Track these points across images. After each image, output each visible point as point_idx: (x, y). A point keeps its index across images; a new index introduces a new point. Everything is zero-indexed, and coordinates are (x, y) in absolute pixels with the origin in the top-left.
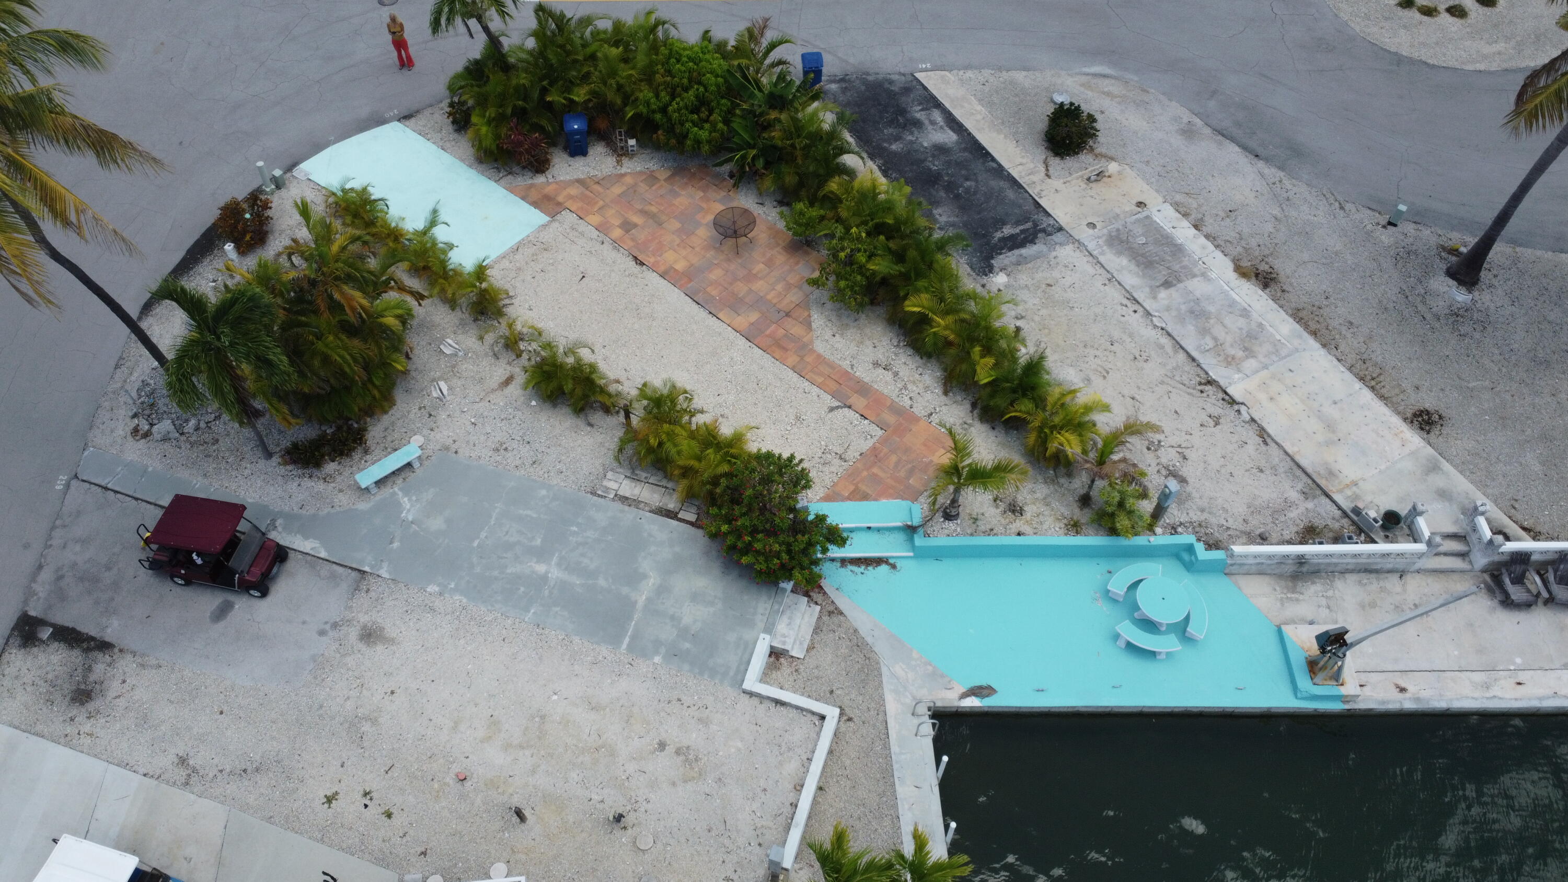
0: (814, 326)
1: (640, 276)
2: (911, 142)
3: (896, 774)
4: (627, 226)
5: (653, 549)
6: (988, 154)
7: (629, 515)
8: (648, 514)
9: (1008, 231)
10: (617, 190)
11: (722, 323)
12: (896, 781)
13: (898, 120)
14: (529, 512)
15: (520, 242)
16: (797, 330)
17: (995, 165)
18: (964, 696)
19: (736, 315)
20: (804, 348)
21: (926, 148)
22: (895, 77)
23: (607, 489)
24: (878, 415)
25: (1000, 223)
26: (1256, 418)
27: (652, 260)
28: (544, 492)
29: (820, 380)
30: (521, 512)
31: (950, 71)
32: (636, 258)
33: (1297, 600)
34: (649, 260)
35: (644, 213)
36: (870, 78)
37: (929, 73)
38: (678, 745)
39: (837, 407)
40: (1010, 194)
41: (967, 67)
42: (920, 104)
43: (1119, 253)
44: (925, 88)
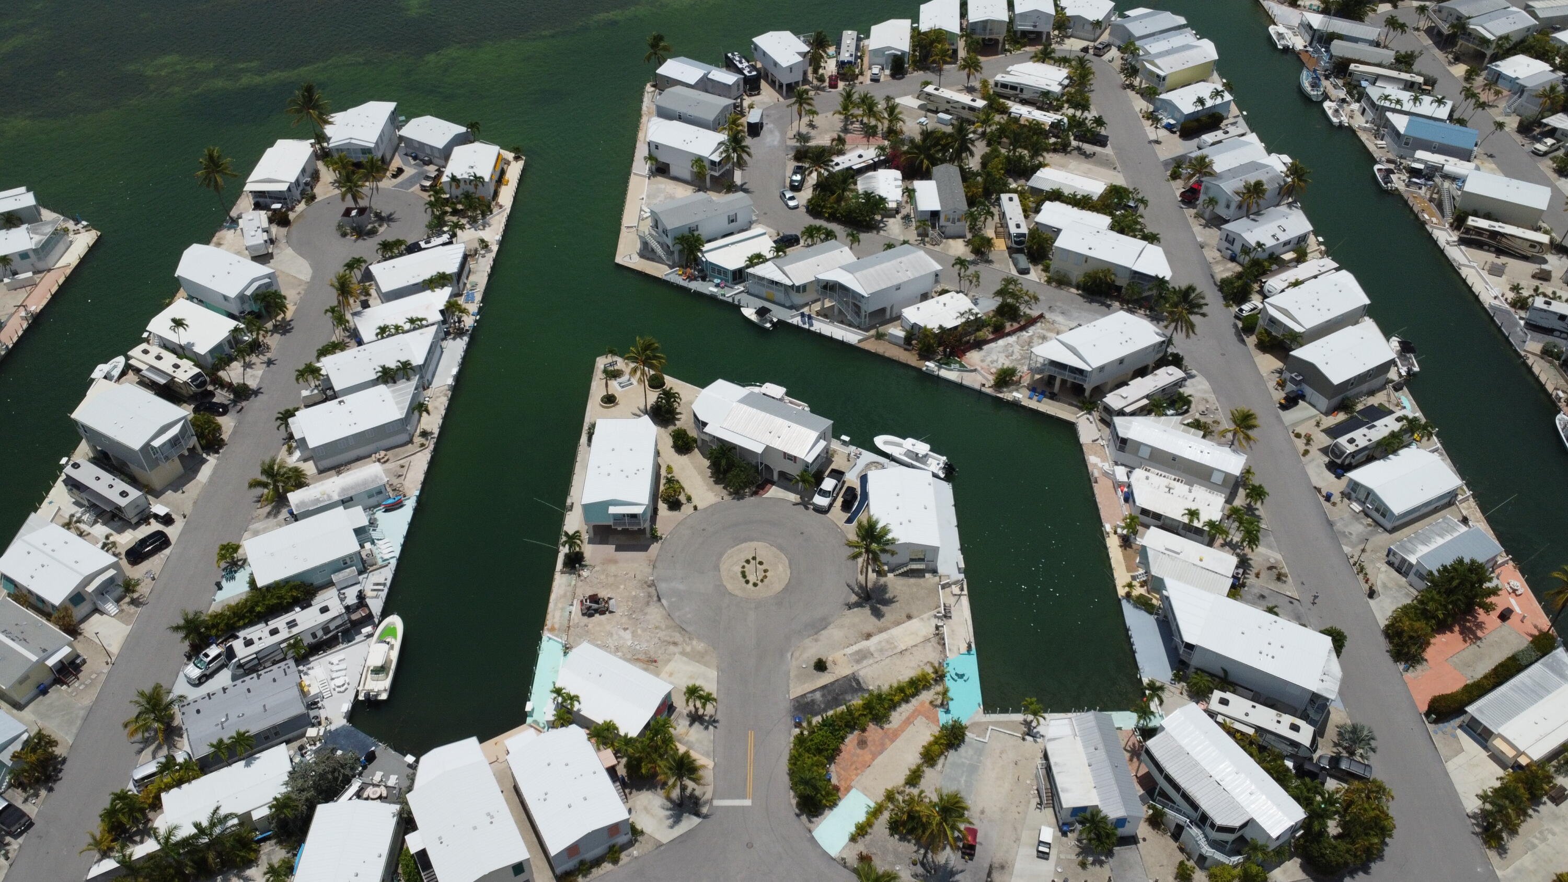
0: (889, 727)
1: (873, 766)
2: (820, 702)
3: (997, 721)
4: (856, 769)
5: (955, 760)
6: (825, 685)
7: (947, 765)
8: (947, 761)
9: (854, 684)
10: (842, 772)
11: (889, 747)
13: (811, 704)
15: (865, 793)
16: (891, 731)
17: (830, 684)
19: (886, 744)
20: (896, 730)
21: (822, 699)
22: (792, 704)
23: (940, 770)
24: (915, 716)
25: (851, 686)
26: (911, 646)
29: (906, 727)
31: (790, 691)
32: (868, 767)
34: (869, 763)
35: (851, 765)
36: (793, 710)
37: (791, 695)
38: (1000, 754)
39: (914, 724)
40: (840, 682)
41: (789, 686)
42: (804, 699)
43: (862, 662)
44: (797, 697)
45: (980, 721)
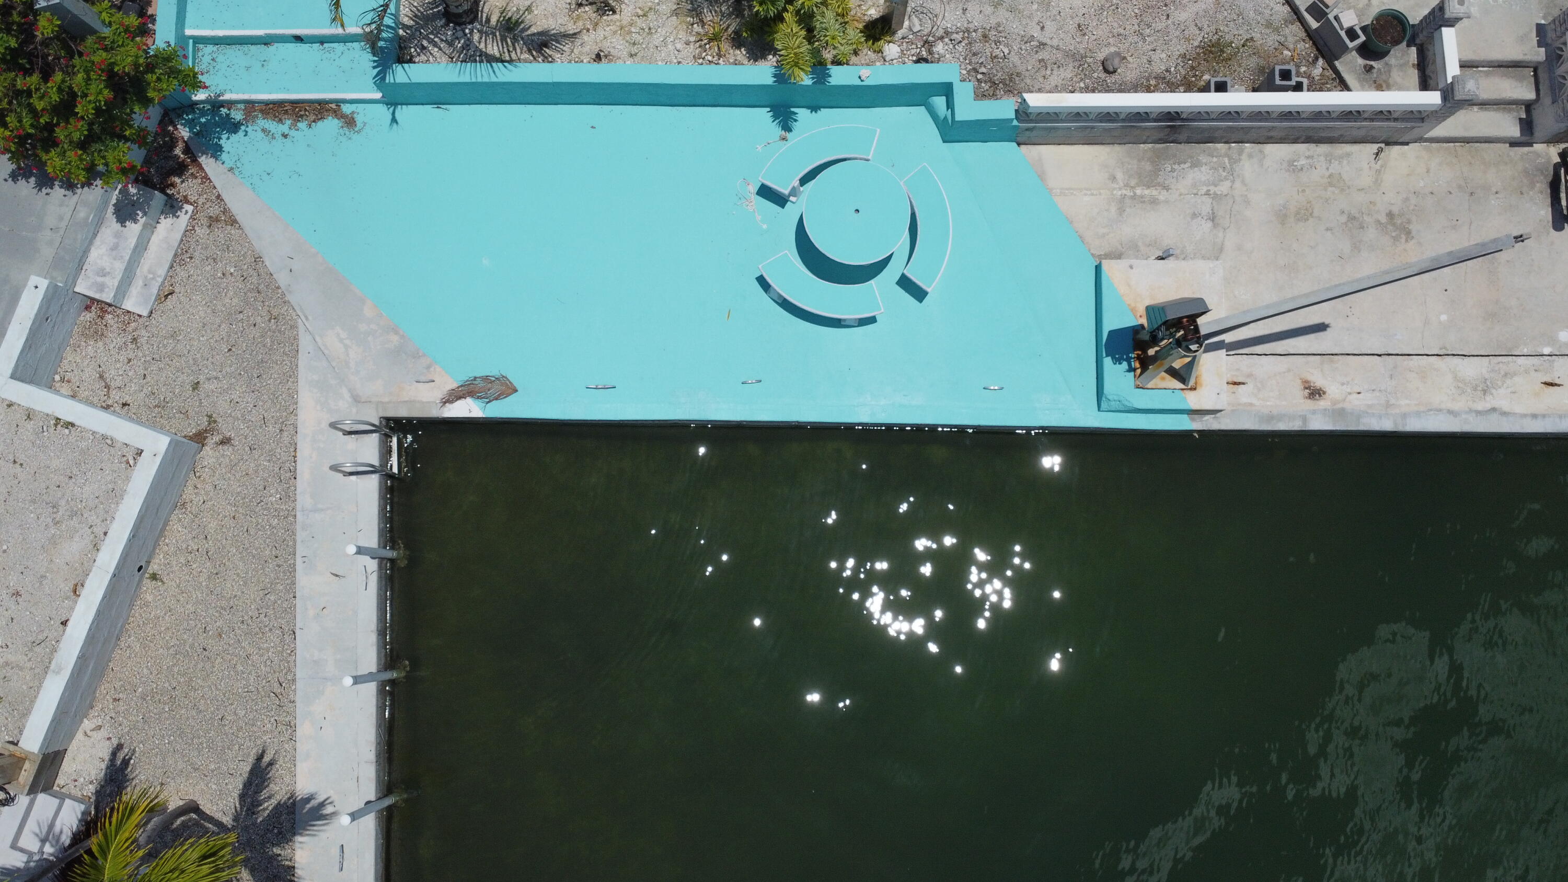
3: (300, 550)
12: (299, 561)
18: (454, 396)
33: (1154, 202)
45: (304, 374)
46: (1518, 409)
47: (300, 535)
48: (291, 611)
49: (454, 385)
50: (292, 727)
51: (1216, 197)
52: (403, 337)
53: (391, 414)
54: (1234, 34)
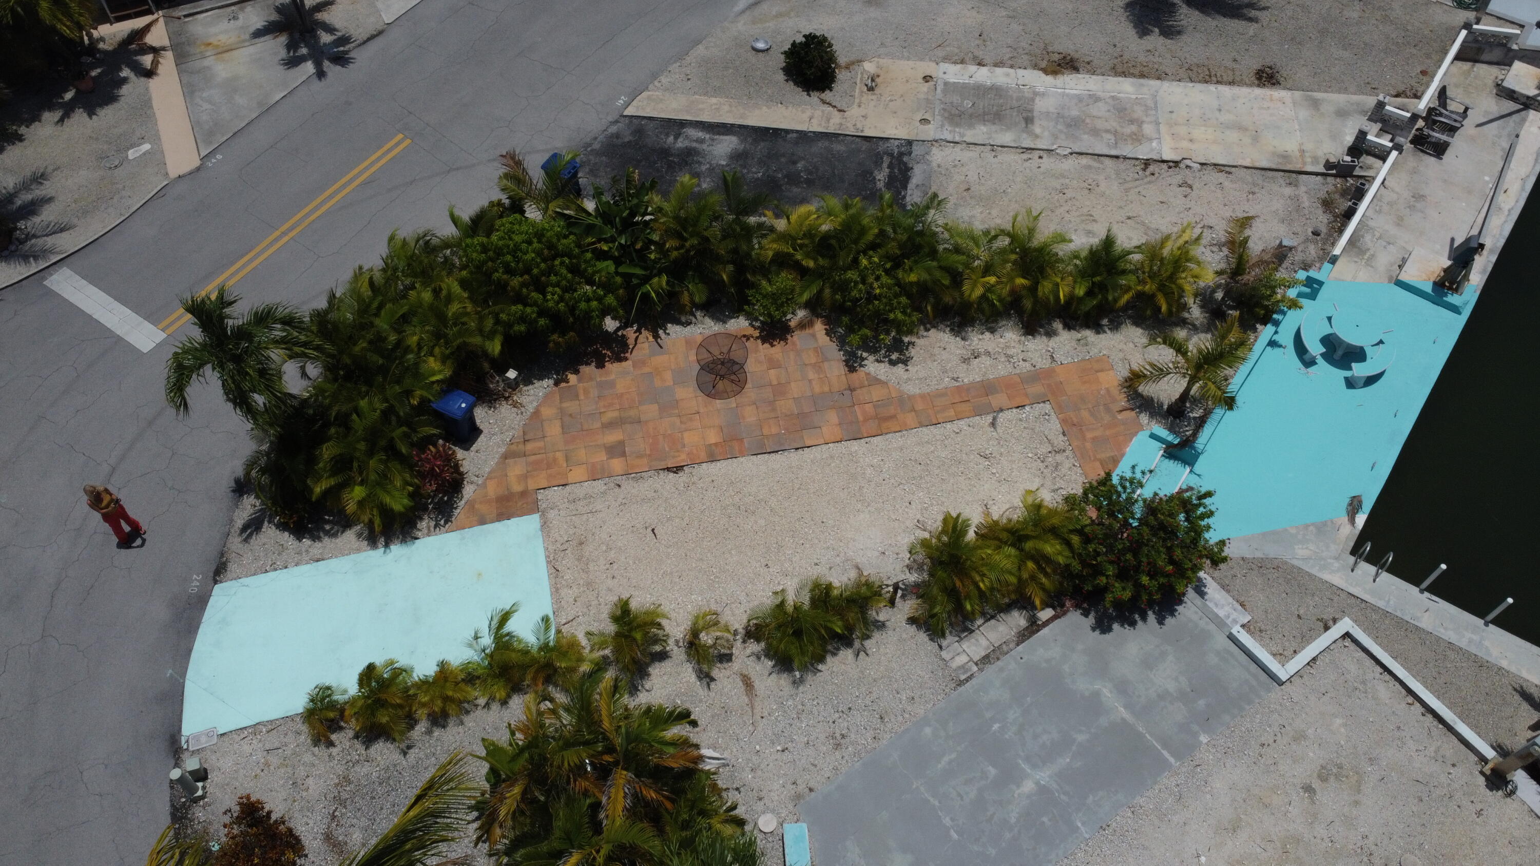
0: (883, 378)
1: (695, 479)
2: (711, 170)
4: (617, 450)
5: (1066, 668)
6: (776, 131)
7: (1009, 664)
8: (1020, 648)
9: (881, 176)
10: (554, 430)
11: (819, 448)
12: (1412, 621)
13: (673, 162)
14: (946, 759)
15: (548, 562)
16: (877, 394)
17: (795, 135)
18: (1352, 521)
19: (818, 430)
20: (904, 402)
21: (727, 165)
22: (613, 129)
23: (963, 667)
24: (1026, 395)
25: (867, 175)
26: (1204, 161)
27: (683, 456)
28: (928, 731)
29: (951, 413)
30: (939, 766)
31: (647, 89)
32: (668, 469)
34: (682, 459)
35: (610, 425)
36: (596, 146)
37: (634, 103)
38: (1315, 775)
39: (994, 419)
40: (838, 147)
41: (654, 76)
42: (667, 135)
43: (971, 126)
44: (650, 118)
45: (1314, 571)
46: (1513, 204)
47: (1399, 614)
48: (1438, 639)
49: (1347, 518)
50: (1500, 669)
51: (1380, 238)
52: (1313, 524)
53: (1350, 549)
54: (1322, 194)
